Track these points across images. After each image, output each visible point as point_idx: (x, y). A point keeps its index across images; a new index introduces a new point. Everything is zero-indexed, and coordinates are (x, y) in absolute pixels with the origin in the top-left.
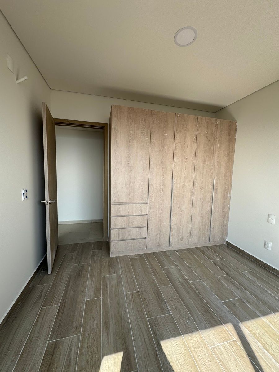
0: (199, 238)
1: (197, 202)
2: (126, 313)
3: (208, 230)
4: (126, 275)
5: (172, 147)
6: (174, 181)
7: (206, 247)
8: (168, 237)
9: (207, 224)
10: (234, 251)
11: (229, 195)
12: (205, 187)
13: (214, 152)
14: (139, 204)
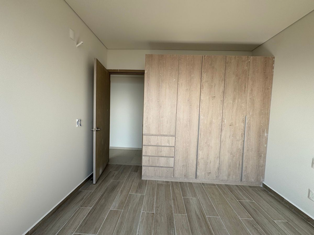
0: (229, 175)
1: (225, 138)
2: (137, 228)
3: (239, 168)
4: (148, 196)
5: (199, 86)
6: (202, 117)
7: (237, 186)
8: (194, 170)
9: (238, 162)
10: (271, 196)
11: (266, 134)
12: (236, 124)
13: (246, 89)
14: (167, 136)
